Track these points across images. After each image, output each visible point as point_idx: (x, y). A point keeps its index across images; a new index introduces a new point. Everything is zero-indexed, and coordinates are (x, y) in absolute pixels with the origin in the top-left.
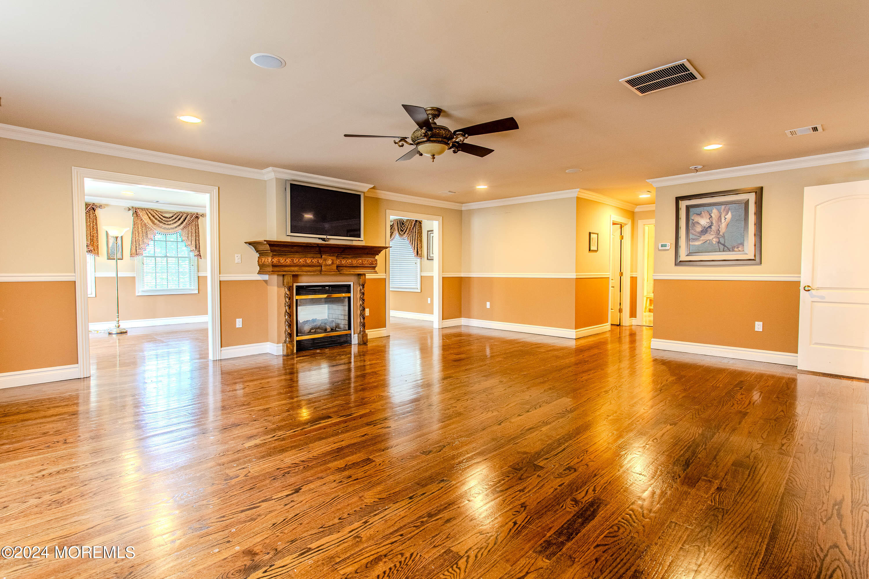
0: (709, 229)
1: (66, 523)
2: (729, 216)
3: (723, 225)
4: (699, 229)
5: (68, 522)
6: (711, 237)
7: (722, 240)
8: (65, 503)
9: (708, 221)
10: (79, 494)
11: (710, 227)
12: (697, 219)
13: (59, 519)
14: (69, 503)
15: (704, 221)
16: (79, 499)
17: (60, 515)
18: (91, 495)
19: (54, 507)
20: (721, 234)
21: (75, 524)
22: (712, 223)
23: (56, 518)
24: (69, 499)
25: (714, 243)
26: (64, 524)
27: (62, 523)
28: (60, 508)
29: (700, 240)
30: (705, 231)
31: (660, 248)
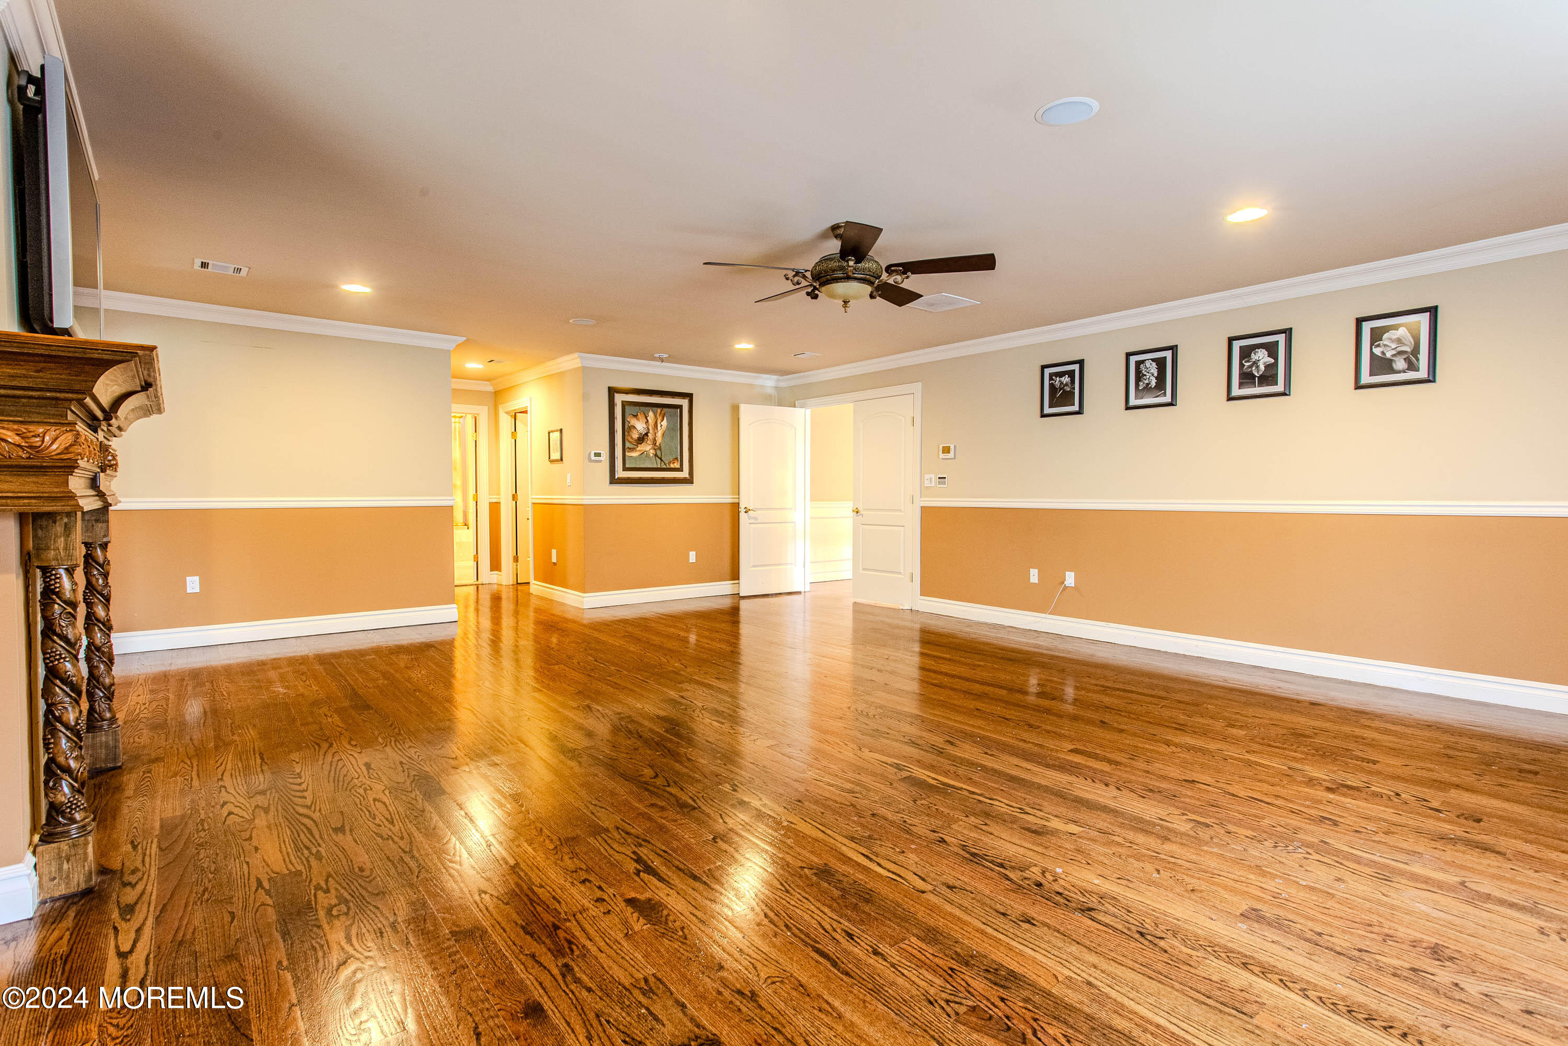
0: (646, 437)
1: (1454, 917)
2: (665, 423)
3: (659, 434)
4: (635, 436)
5: (1450, 918)
6: (647, 447)
7: (659, 453)
8: (1425, 945)
9: (645, 426)
10: (1390, 943)
11: (646, 434)
12: (633, 422)
13: (1458, 928)
14: (1421, 941)
15: (640, 426)
16: (1399, 934)
17: (1451, 933)
18: (1376, 929)
19: (1447, 951)
20: (658, 444)
21: (1444, 909)
22: (648, 429)
23: (1461, 932)
24: (1414, 947)
25: (651, 455)
26: (1456, 918)
27: (1458, 921)
28: (1441, 943)
29: (636, 451)
30: (642, 439)
31: (593, 458)
